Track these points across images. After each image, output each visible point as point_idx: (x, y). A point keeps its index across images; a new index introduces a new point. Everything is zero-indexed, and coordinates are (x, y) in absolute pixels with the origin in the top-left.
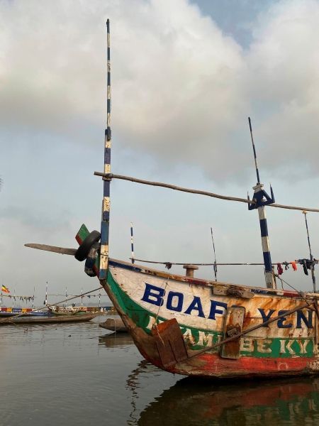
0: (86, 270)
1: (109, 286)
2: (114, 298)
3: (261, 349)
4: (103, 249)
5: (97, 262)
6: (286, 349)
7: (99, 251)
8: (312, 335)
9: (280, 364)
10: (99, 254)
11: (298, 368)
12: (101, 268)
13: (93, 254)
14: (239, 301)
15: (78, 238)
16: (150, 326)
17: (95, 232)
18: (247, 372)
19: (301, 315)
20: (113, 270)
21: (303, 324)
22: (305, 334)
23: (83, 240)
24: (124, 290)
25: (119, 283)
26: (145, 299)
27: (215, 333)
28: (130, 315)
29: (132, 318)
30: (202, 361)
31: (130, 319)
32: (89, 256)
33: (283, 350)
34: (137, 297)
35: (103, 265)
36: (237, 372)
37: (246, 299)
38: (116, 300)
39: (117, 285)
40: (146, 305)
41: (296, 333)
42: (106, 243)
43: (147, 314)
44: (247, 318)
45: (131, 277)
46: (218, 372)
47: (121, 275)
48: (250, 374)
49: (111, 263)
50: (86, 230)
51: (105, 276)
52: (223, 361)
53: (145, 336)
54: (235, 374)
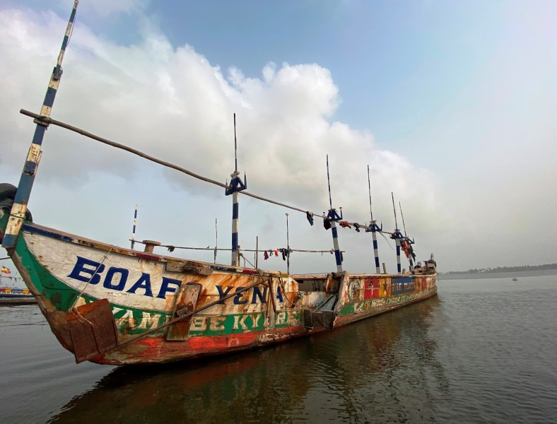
1: (20, 258)
3: (213, 328)
4: (17, 208)
6: (239, 325)
7: (8, 210)
8: (264, 310)
9: (231, 341)
10: (8, 214)
11: (248, 343)
12: (7, 232)
14: (196, 278)
18: (195, 353)
19: (257, 291)
21: (258, 300)
22: (258, 310)
24: (43, 264)
25: (37, 255)
26: (75, 275)
27: (163, 314)
28: (48, 296)
29: (52, 299)
30: (142, 346)
31: (48, 301)
33: (236, 326)
34: (62, 274)
35: (12, 229)
36: (184, 354)
37: (204, 276)
38: (28, 276)
39: (33, 257)
40: (74, 283)
41: (251, 308)
42: (23, 203)
43: (74, 294)
44: (202, 296)
45: (56, 248)
46: (160, 357)
47: (41, 244)
48: (197, 355)
49: (27, 228)
51: (14, 243)
52: (168, 344)
54: (181, 357)
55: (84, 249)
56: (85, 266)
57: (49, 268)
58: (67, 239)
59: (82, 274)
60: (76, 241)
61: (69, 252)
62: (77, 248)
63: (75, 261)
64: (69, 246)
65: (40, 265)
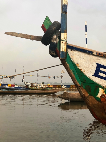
0: (50, 53)
1: (68, 65)
2: (72, 73)
4: (63, 35)
5: (58, 46)
7: (59, 37)
10: (60, 40)
12: (61, 50)
13: (55, 39)
15: (43, 27)
16: (99, 96)
17: (56, 23)
20: (71, 53)
23: (47, 28)
24: (80, 68)
25: (76, 63)
26: (96, 75)
28: (84, 87)
29: (86, 89)
31: (84, 90)
32: (52, 41)
34: (90, 73)
35: (63, 48)
38: (73, 75)
39: (74, 64)
40: (97, 80)
42: (65, 31)
43: (97, 86)
45: (85, 58)
47: (77, 56)
49: (69, 47)
50: (49, 20)
51: (65, 57)
53: (96, 102)
55: (99, 58)
56: (102, 69)
57: (82, 71)
58: (90, 53)
59: (100, 74)
60: (95, 54)
61: (92, 60)
62: (95, 57)
63: (95, 66)
64: (91, 57)
65: (78, 69)
